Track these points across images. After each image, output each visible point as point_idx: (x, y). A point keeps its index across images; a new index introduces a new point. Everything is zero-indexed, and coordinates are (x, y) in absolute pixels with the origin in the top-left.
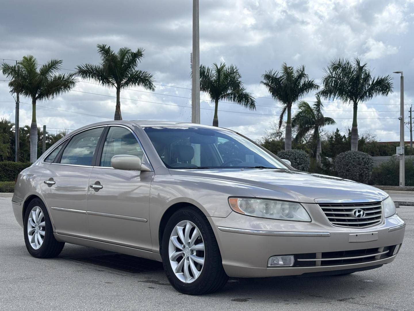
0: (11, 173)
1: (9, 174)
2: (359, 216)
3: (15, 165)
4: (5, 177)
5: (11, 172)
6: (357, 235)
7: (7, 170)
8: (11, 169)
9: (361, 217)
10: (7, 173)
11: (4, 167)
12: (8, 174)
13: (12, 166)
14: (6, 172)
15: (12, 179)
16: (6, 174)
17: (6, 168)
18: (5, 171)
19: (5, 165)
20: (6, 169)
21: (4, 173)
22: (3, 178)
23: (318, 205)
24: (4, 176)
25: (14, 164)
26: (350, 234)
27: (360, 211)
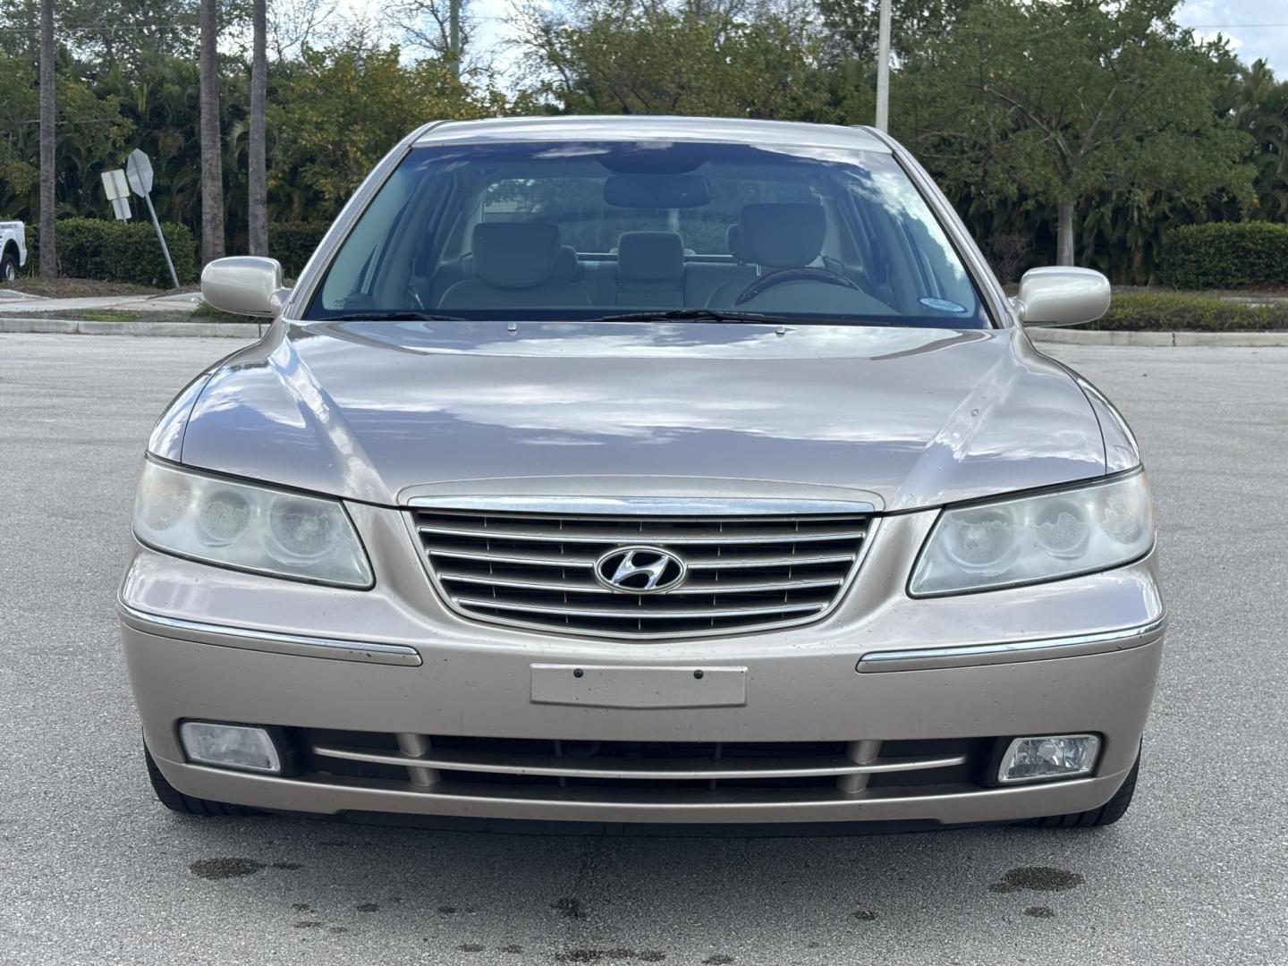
0: (1257, 261)
1: (1252, 265)
2: (640, 580)
3: (1272, 235)
4: (1239, 274)
5: (1260, 258)
6: (578, 674)
7: (1247, 252)
8: (1259, 247)
9: (650, 588)
10: (1246, 261)
11: (1235, 240)
12: (1249, 263)
13: (1263, 239)
14: (1241, 257)
15: (1263, 282)
16: (1240, 262)
17: (1243, 244)
18: (1240, 254)
19: (1242, 235)
20: (1244, 248)
21: (1236, 261)
22: (1233, 277)
23: (407, 514)
24: (1236, 270)
25: (1270, 232)
26: (535, 666)
27: (653, 558)
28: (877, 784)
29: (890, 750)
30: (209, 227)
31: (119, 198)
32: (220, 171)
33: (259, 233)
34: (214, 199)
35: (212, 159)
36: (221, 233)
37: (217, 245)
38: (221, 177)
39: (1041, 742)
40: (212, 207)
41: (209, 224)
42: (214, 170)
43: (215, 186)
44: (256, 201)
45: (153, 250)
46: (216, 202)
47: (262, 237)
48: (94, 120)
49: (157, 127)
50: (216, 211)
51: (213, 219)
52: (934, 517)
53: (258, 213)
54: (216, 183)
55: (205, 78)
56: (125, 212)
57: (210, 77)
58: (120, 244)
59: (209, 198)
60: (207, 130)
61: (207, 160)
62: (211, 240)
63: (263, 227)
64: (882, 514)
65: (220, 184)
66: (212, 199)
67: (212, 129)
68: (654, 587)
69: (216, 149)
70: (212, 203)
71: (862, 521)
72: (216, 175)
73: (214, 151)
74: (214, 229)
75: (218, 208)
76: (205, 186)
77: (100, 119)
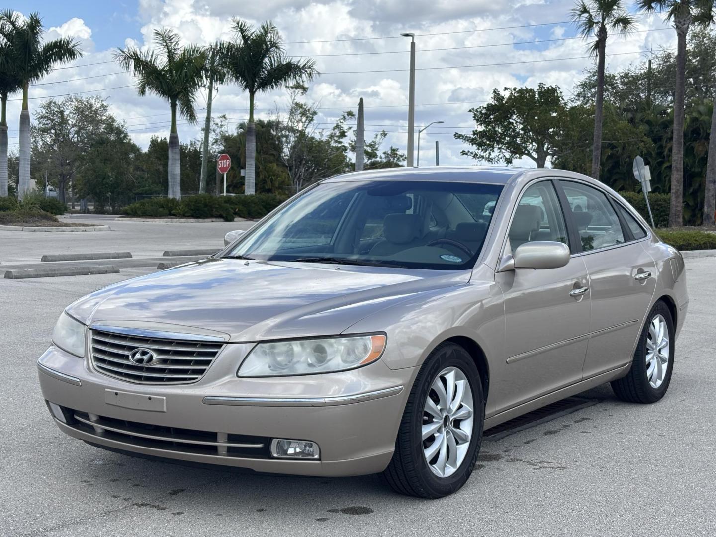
2: (140, 361)
6: (117, 394)
9: (144, 365)
26: (106, 390)
27: (147, 353)
28: (231, 451)
29: (232, 438)
30: (674, 196)
31: (645, 181)
32: (682, 166)
33: (710, 199)
34: (678, 181)
35: (678, 159)
36: (681, 200)
37: (677, 206)
38: (682, 170)
39: (291, 442)
40: (675, 186)
41: (674, 195)
42: (678, 166)
43: (678, 175)
44: (710, 182)
45: (658, 208)
46: (678, 183)
47: (711, 201)
48: (632, 140)
49: (695, 140)
50: (678, 188)
51: (676, 192)
52: (254, 346)
53: (710, 188)
54: (679, 173)
55: (676, 116)
56: (648, 189)
57: (679, 115)
58: (641, 206)
59: (675, 181)
60: (676, 144)
61: (675, 160)
62: (674, 204)
63: (712, 196)
64: (227, 343)
65: (682, 173)
66: (677, 181)
67: (678, 144)
68: (145, 364)
69: (680, 154)
70: (676, 184)
71: (219, 345)
72: (679, 168)
73: (679, 155)
74: (677, 198)
75: (680, 186)
76: (673, 175)
77: (635, 139)
